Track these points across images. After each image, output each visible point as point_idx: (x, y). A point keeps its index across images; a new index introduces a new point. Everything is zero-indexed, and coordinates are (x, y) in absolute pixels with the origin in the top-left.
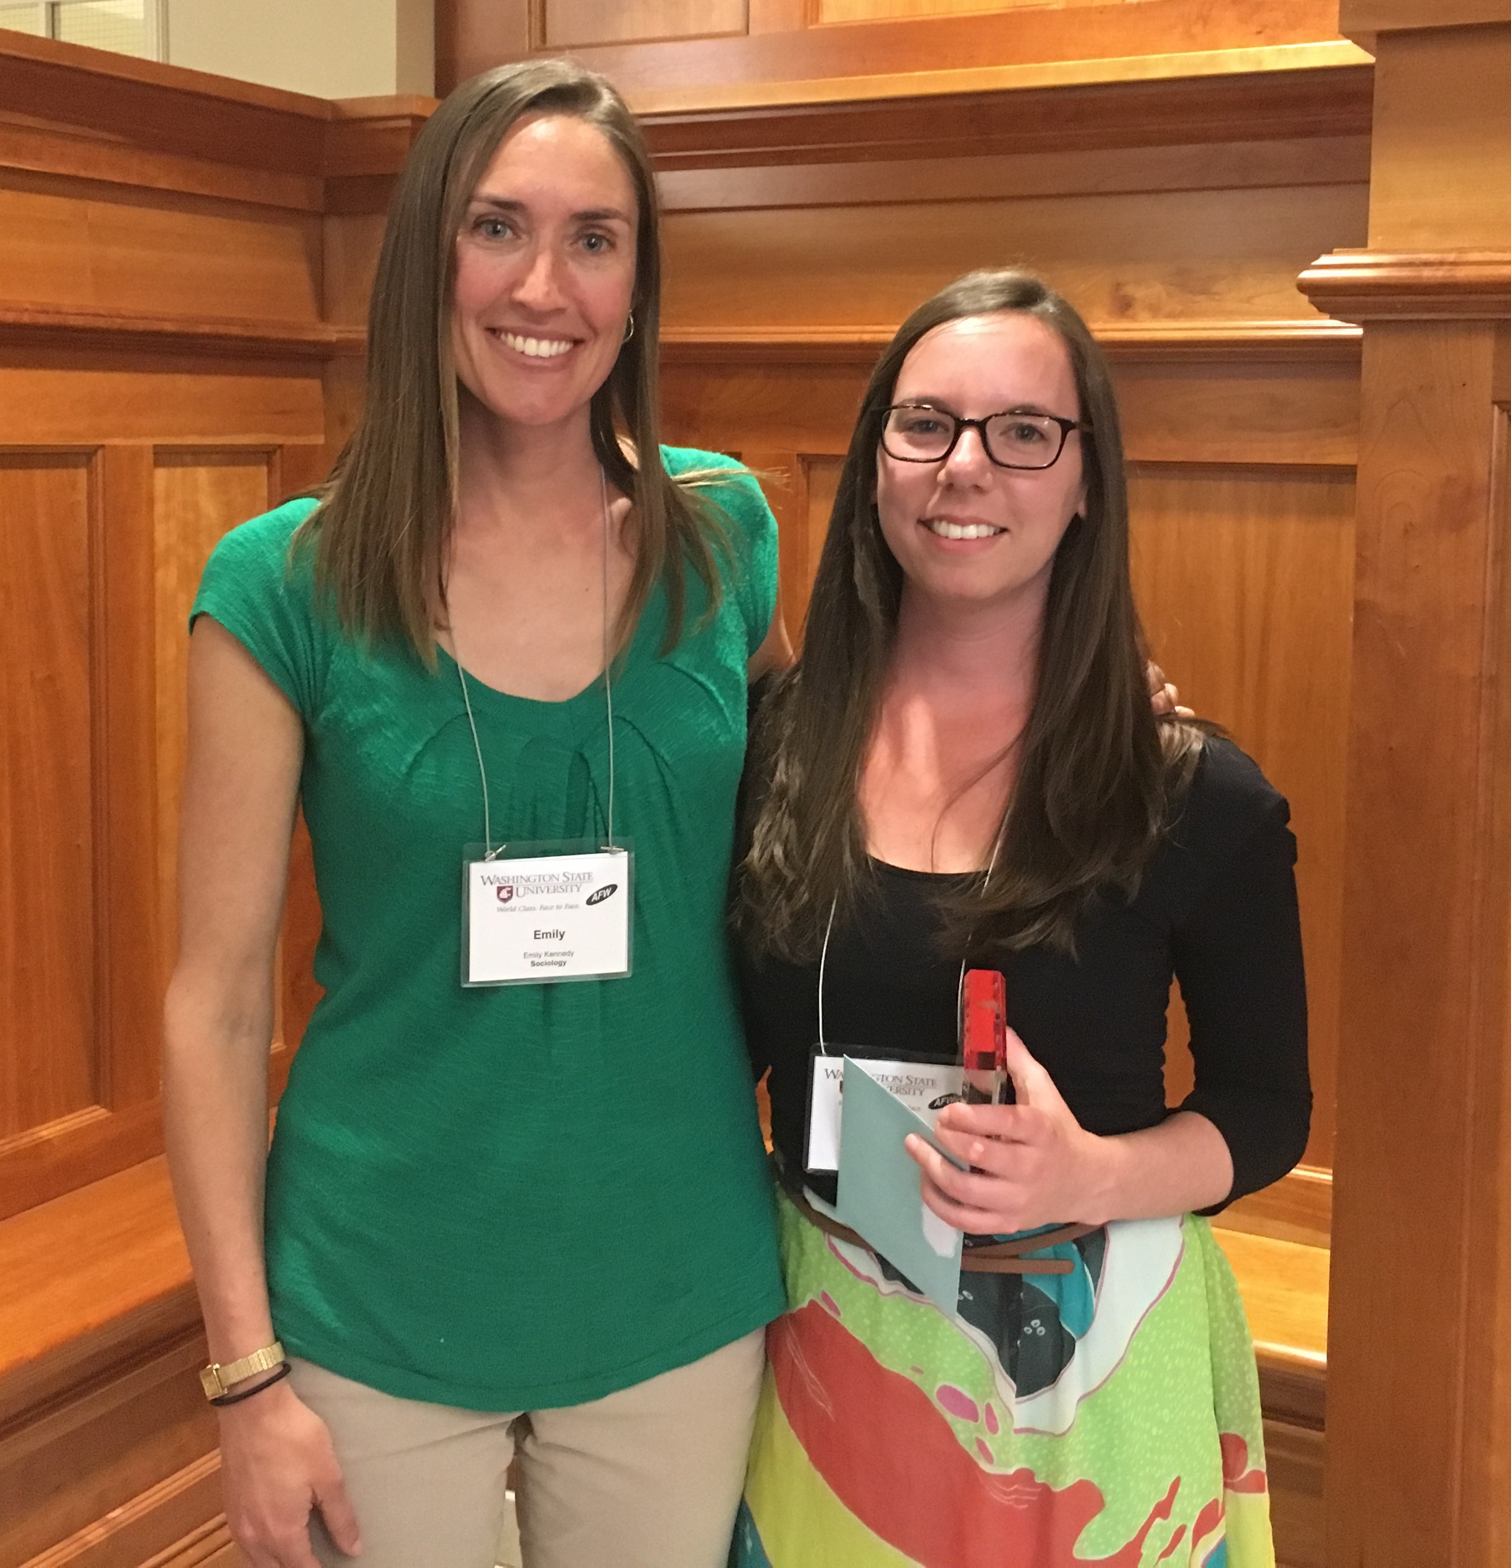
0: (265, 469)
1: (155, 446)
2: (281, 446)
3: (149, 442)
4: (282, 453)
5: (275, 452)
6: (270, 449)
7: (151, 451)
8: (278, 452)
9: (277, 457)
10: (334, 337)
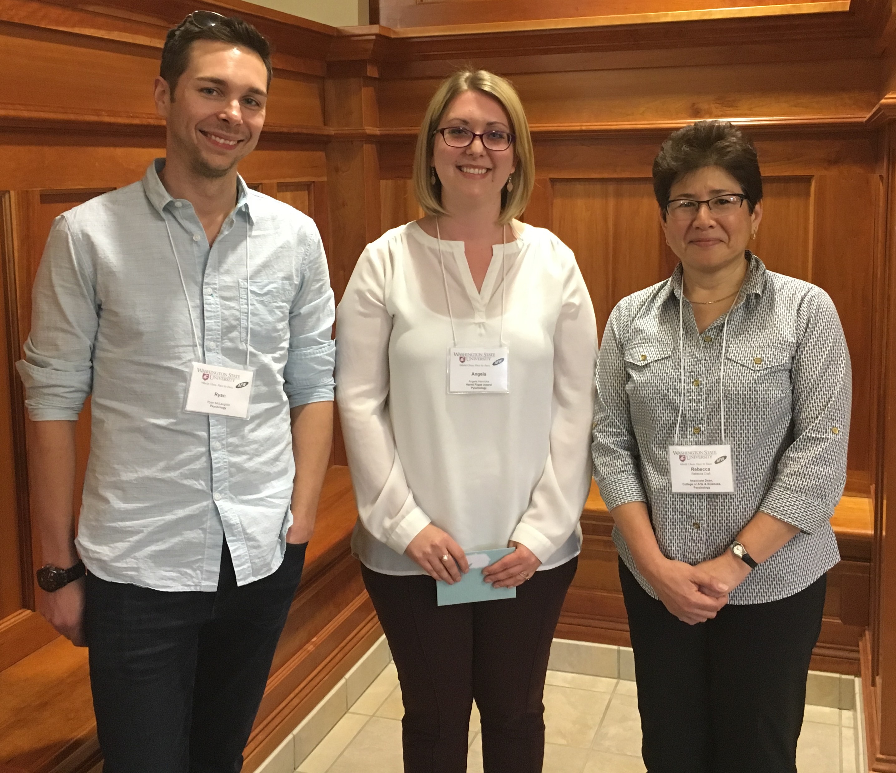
0: (306, 192)
1: (278, 183)
2: (314, 182)
3: (276, 181)
4: (314, 186)
5: (311, 184)
6: (309, 184)
7: (276, 185)
8: (312, 185)
9: (312, 187)
10: (333, 133)
